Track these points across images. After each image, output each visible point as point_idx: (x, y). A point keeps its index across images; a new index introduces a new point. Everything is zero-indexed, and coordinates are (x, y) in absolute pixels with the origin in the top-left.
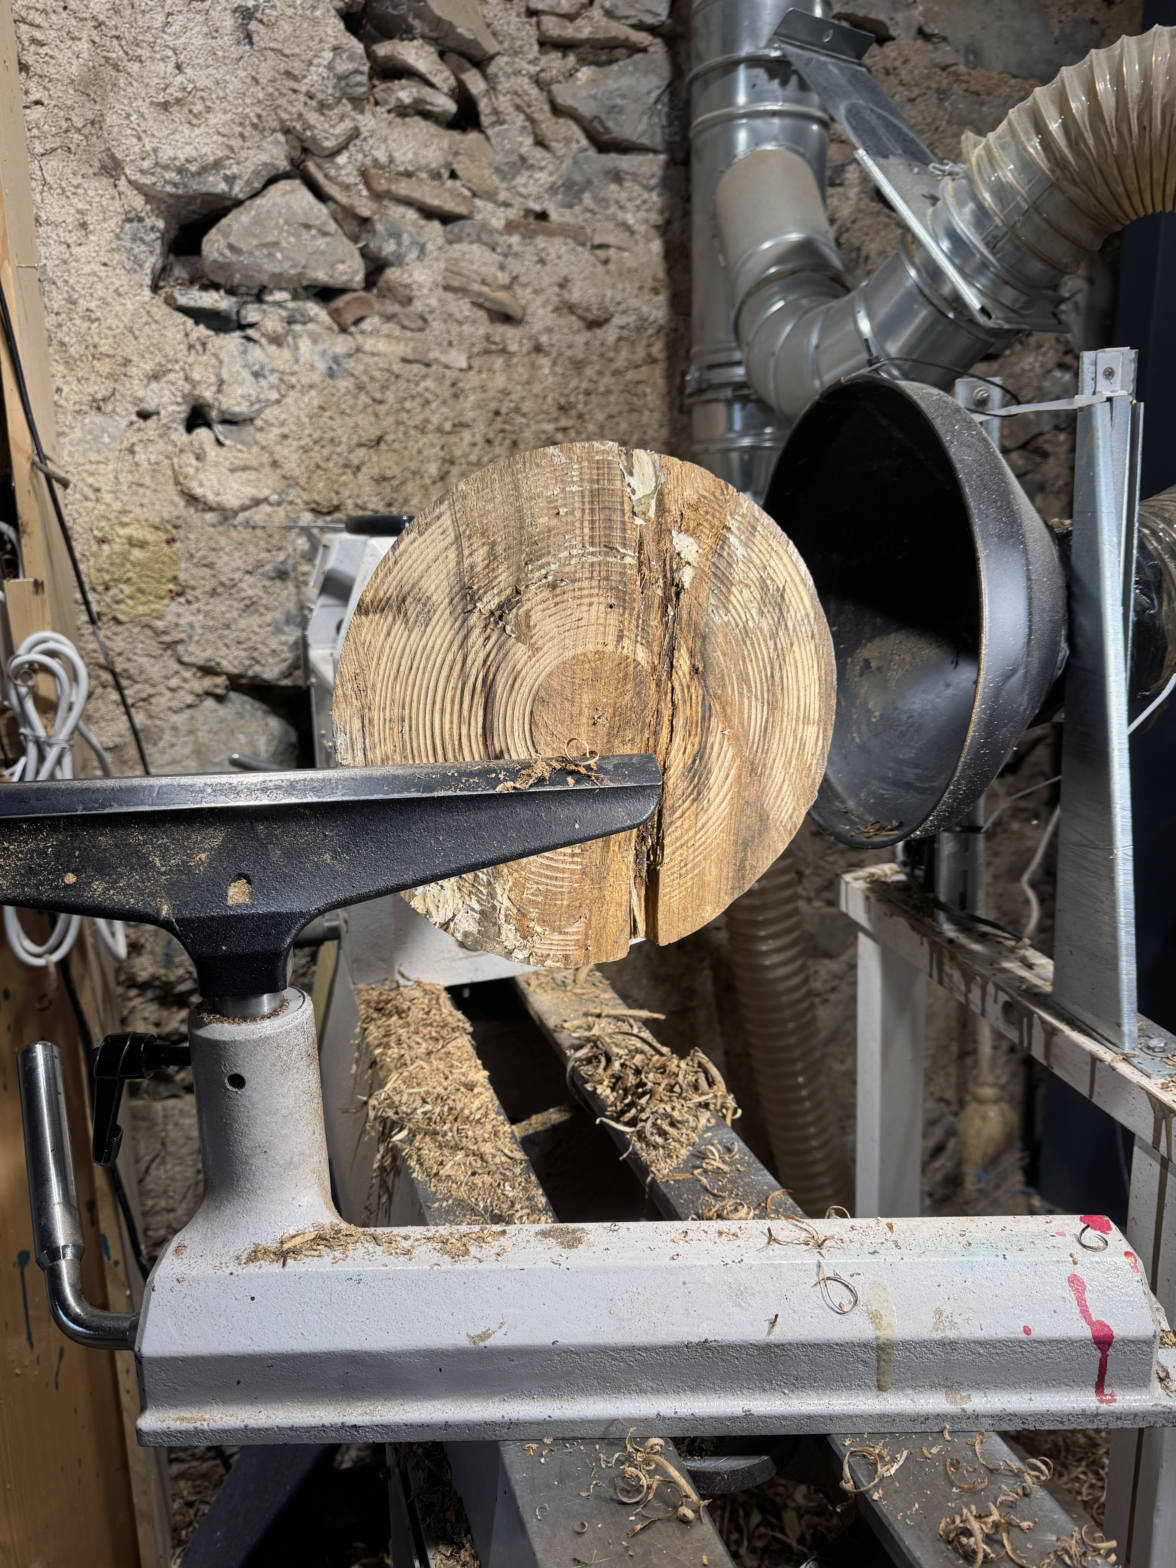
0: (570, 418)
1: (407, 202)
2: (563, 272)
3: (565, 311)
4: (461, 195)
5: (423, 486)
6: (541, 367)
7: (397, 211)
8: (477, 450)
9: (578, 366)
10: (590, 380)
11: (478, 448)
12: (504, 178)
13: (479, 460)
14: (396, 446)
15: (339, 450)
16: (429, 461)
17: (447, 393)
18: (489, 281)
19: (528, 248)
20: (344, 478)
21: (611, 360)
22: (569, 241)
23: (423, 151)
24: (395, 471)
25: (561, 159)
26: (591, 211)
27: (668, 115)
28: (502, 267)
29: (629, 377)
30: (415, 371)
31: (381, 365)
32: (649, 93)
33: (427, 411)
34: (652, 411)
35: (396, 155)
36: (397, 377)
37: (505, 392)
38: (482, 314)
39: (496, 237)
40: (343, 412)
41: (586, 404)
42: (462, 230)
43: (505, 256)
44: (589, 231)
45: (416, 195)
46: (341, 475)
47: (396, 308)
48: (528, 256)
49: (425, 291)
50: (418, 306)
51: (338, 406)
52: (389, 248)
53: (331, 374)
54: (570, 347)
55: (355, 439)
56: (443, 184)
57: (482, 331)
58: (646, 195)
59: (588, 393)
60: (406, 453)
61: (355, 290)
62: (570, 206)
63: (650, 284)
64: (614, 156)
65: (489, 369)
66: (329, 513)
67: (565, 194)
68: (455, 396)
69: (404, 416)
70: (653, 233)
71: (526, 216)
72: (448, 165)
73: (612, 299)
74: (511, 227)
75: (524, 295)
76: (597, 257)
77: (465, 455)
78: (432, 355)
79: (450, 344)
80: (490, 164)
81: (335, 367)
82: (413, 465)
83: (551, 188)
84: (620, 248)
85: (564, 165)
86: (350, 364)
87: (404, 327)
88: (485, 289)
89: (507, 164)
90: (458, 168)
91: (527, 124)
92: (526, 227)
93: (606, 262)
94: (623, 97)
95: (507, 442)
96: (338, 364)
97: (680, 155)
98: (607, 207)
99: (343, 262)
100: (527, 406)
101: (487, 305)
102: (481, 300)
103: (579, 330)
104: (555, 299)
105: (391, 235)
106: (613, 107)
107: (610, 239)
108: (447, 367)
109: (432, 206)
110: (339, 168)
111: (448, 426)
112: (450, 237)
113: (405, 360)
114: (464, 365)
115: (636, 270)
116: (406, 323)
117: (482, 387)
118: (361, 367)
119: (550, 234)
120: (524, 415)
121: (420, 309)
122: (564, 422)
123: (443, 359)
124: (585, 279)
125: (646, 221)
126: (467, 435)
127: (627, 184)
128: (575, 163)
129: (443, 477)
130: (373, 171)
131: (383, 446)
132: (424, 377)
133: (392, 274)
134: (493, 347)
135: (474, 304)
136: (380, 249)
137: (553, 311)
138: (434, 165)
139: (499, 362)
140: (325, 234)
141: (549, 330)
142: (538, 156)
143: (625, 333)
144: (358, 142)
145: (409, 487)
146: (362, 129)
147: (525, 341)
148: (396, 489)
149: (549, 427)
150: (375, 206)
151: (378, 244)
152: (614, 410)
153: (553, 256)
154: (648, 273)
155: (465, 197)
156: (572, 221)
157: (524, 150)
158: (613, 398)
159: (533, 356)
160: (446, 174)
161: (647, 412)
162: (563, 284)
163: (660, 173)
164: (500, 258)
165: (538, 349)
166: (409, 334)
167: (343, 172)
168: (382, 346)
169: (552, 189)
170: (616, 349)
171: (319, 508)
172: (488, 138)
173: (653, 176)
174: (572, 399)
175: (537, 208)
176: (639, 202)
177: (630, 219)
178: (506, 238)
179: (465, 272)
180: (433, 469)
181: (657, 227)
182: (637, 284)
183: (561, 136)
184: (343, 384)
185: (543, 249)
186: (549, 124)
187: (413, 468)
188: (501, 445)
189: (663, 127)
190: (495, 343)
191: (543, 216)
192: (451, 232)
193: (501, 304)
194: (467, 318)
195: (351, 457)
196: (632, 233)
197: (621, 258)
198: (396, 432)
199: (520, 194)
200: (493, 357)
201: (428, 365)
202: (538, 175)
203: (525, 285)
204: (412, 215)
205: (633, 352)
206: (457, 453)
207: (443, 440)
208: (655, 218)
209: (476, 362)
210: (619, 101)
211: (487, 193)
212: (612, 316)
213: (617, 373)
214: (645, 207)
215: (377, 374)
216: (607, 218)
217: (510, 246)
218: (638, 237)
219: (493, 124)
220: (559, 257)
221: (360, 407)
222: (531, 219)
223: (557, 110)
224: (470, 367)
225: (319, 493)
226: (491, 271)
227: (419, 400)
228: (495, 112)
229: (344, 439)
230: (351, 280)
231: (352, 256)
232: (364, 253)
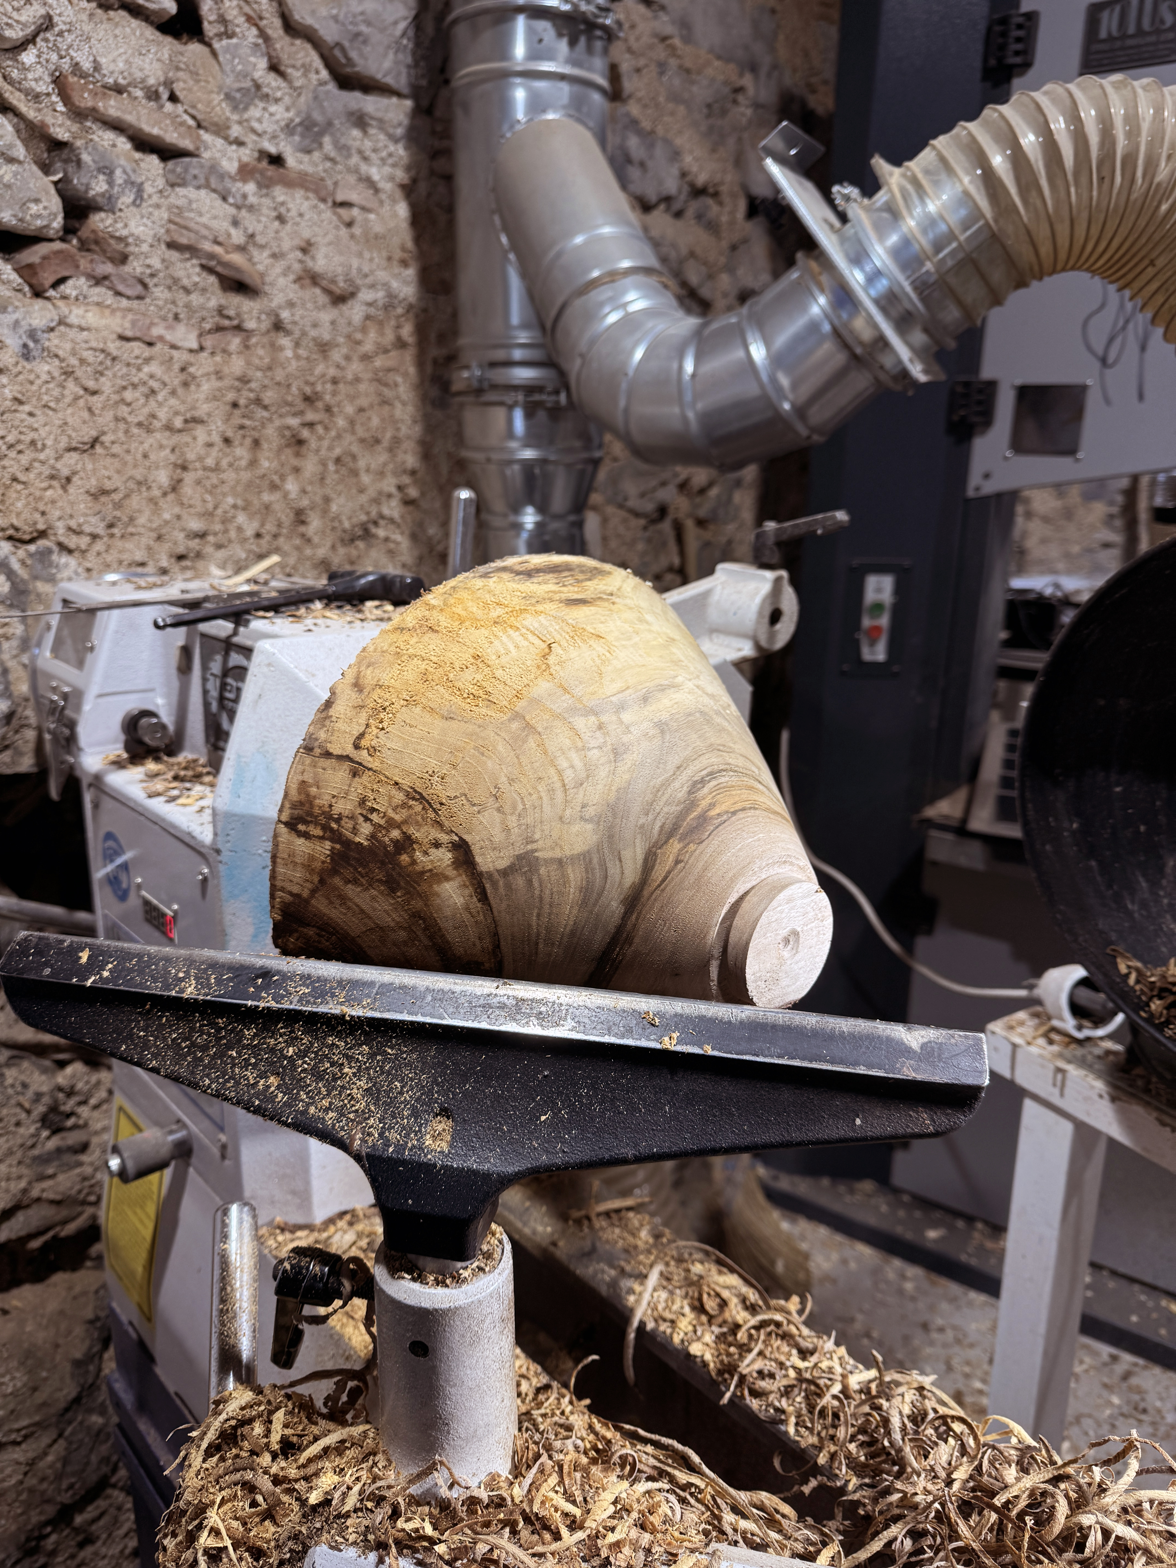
0: (316, 410)
1: (117, 127)
2: (306, 234)
3: (307, 281)
4: (183, 124)
5: (152, 500)
6: (281, 349)
7: (106, 138)
8: (214, 452)
9: (324, 348)
10: (338, 366)
11: (216, 448)
12: (235, 108)
13: (217, 464)
14: (116, 449)
15: (42, 456)
16: (157, 468)
17: (176, 381)
18: (220, 239)
19: (264, 200)
20: (49, 493)
21: (358, 343)
22: (311, 195)
23: (137, 61)
24: (117, 482)
25: (297, 91)
26: (332, 160)
27: (414, 53)
28: (235, 223)
29: (378, 363)
30: (137, 352)
31: (94, 344)
32: (396, 23)
33: (152, 403)
34: (404, 404)
35: (103, 60)
36: (114, 359)
37: (244, 380)
38: (212, 279)
39: (228, 183)
40: (46, 406)
41: (334, 394)
42: (186, 170)
43: (238, 207)
44: (329, 183)
45: (130, 118)
46: (45, 489)
47: (107, 268)
48: (265, 211)
49: (145, 248)
50: (135, 267)
51: (39, 399)
52: (99, 187)
53: (26, 354)
54: (315, 325)
55: (64, 443)
56: (162, 106)
57: (213, 303)
58: (392, 148)
59: (335, 381)
60: (129, 458)
61: (51, 240)
62: (309, 152)
63: (398, 254)
64: (357, 95)
65: (224, 351)
66: (31, 541)
67: (303, 136)
68: (186, 384)
69: (124, 410)
70: (399, 194)
71: (259, 160)
72: (168, 83)
73: (359, 270)
74: (245, 172)
75: (262, 259)
76: (340, 217)
77: (201, 459)
78: (156, 331)
79: (176, 317)
80: (220, 88)
81: (31, 345)
82: (138, 474)
83: (287, 126)
84: (364, 209)
85: (302, 99)
86: (53, 341)
87: (118, 294)
88: (218, 250)
89: (239, 90)
90: (178, 88)
91: (260, 41)
92: (262, 172)
93: (349, 224)
94: (369, 23)
95: (248, 441)
96: (36, 341)
97: (425, 103)
98: (349, 156)
99: (37, 201)
100: (269, 396)
101: (219, 269)
102: (213, 263)
103: (324, 306)
104: (297, 267)
105: (100, 170)
106: (358, 35)
107: (353, 196)
108: (174, 347)
109: (149, 135)
110: (25, 69)
111: (178, 423)
112: (172, 178)
113: (123, 338)
114: (195, 345)
115: (384, 237)
116: (121, 288)
117: (217, 373)
118: (68, 346)
119: (289, 184)
120: (266, 408)
121: (139, 270)
122: (310, 416)
123: (168, 337)
124: (330, 244)
125: (391, 178)
126: (200, 432)
127: (372, 131)
128: (316, 98)
129: (175, 487)
130: (72, 79)
131: (99, 449)
132: (148, 360)
133: (99, 221)
134: (227, 323)
135: (203, 267)
136: (88, 187)
137: (295, 282)
138: (151, 81)
139: (235, 342)
140: (11, 160)
141: (291, 304)
142: (274, 84)
143: (372, 311)
144: (48, 35)
145: (135, 501)
146: (56, 19)
147: (263, 317)
148: (118, 506)
149: (294, 422)
150: (75, 127)
151: (84, 181)
152: (364, 402)
153: (293, 213)
154: (396, 241)
155: (189, 127)
156: (310, 170)
157: (257, 75)
158: (362, 387)
159: (273, 334)
160: (165, 96)
161: (398, 405)
162: (306, 249)
163: (406, 121)
164: (233, 211)
165: (278, 326)
166: (124, 303)
167: (30, 76)
168: (92, 318)
169: (289, 129)
170: (364, 330)
171: (18, 535)
172: (214, 54)
173: (400, 125)
174: (319, 388)
175: (273, 150)
176: (384, 154)
177: (375, 173)
178: (239, 185)
179: (192, 225)
180: (163, 477)
181: (403, 187)
182: (385, 254)
183: (299, 63)
184: (44, 368)
185: (283, 204)
186: (283, 44)
187: (139, 477)
188: (241, 444)
189: (409, 67)
190: (229, 318)
191: (277, 160)
192: (173, 171)
193: (237, 269)
194: (196, 284)
195: (59, 465)
196: (377, 191)
197: (367, 220)
198: (115, 431)
199: (254, 131)
200: (229, 335)
201: (150, 344)
202: (273, 108)
203: (262, 247)
204: (124, 144)
205: (382, 334)
206: (191, 456)
207: (176, 439)
208: (401, 175)
209: (209, 342)
210: (363, 28)
211: (216, 124)
212: (358, 289)
213: (366, 358)
214: (390, 161)
215: (88, 355)
216: (349, 170)
217: (245, 196)
218: (383, 196)
219: (220, 36)
220: (301, 215)
221: (68, 400)
222: (264, 163)
223: (291, 27)
224: (202, 348)
225: (18, 515)
226: (222, 226)
227: (142, 389)
228: (222, 20)
229: (49, 443)
230: (47, 226)
231: (47, 193)
232: (62, 188)
